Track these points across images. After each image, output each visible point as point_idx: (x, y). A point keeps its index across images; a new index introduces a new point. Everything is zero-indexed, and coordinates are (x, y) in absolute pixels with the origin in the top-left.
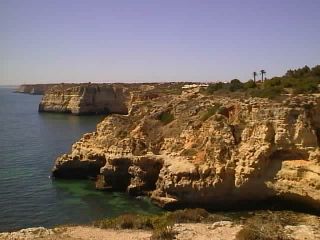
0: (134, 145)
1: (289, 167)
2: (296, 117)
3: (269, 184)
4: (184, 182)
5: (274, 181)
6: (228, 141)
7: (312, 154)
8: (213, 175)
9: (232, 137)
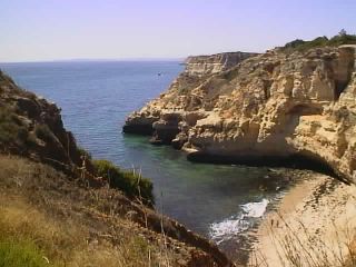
0: (189, 102)
1: (305, 122)
2: (313, 69)
3: (289, 139)
4: (207, 134)
5: (293, 137)
6: (257, 96)
7: (326, 108)
8: (236, 129)
9: (263, 92)
